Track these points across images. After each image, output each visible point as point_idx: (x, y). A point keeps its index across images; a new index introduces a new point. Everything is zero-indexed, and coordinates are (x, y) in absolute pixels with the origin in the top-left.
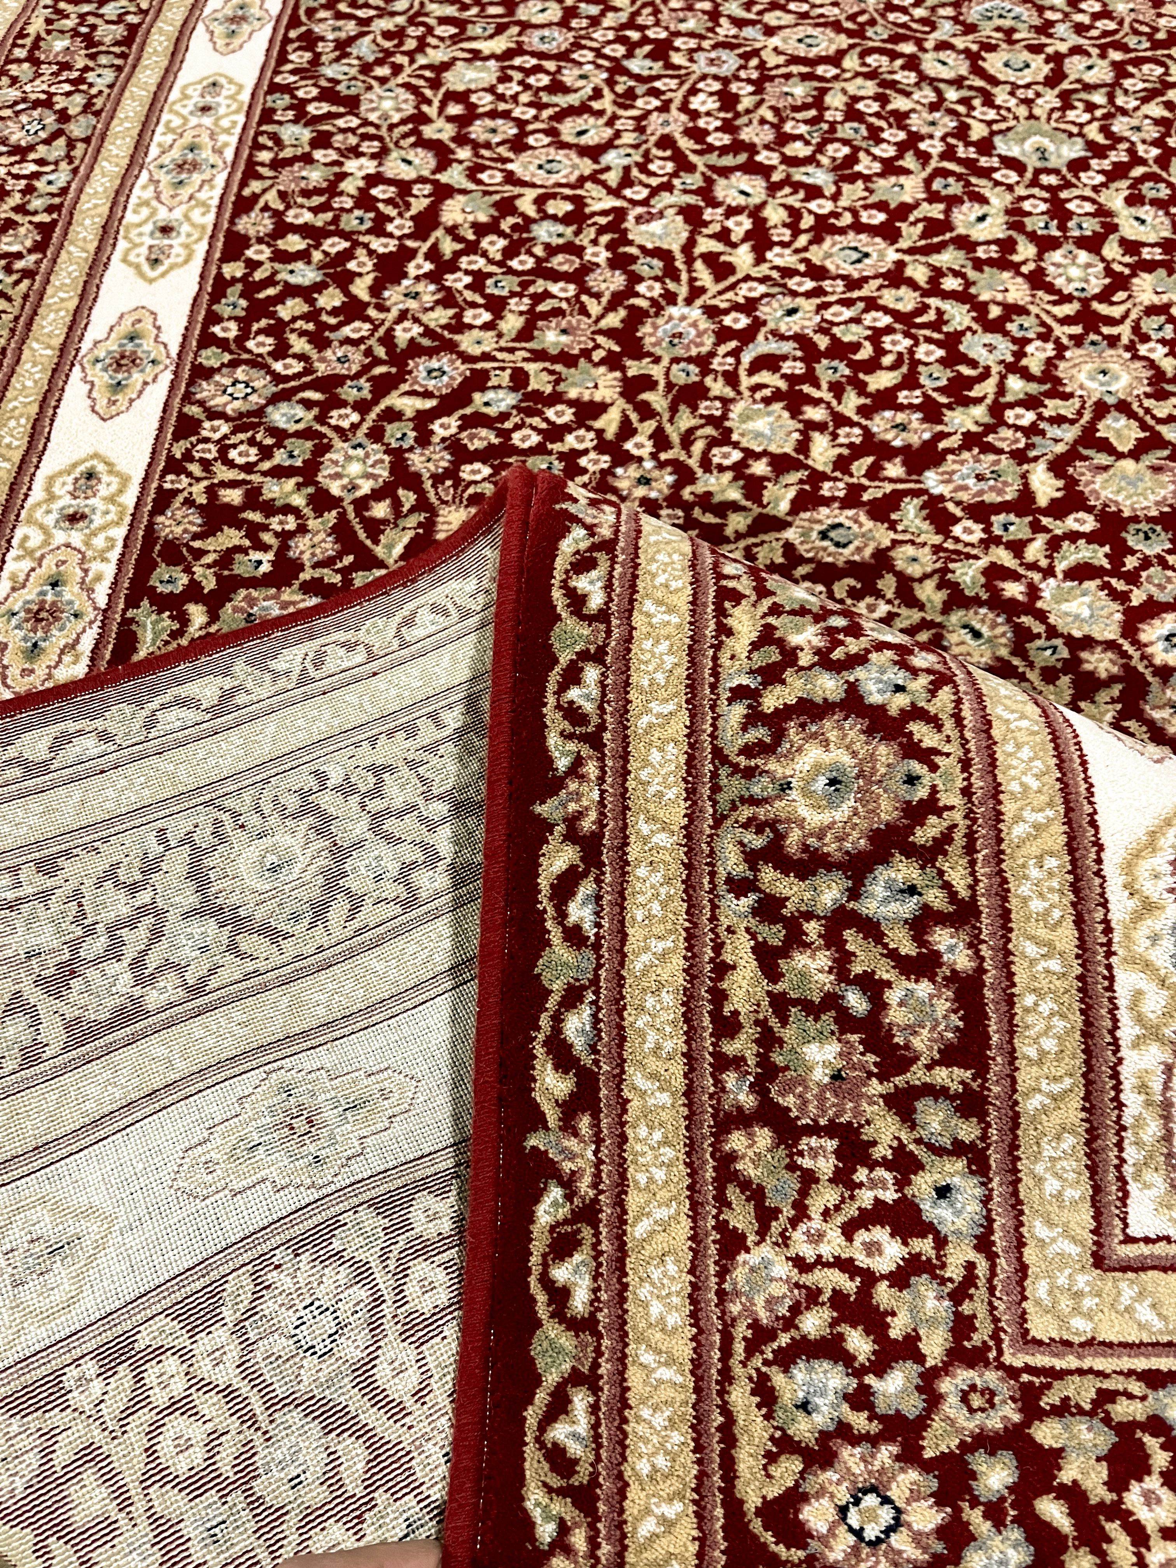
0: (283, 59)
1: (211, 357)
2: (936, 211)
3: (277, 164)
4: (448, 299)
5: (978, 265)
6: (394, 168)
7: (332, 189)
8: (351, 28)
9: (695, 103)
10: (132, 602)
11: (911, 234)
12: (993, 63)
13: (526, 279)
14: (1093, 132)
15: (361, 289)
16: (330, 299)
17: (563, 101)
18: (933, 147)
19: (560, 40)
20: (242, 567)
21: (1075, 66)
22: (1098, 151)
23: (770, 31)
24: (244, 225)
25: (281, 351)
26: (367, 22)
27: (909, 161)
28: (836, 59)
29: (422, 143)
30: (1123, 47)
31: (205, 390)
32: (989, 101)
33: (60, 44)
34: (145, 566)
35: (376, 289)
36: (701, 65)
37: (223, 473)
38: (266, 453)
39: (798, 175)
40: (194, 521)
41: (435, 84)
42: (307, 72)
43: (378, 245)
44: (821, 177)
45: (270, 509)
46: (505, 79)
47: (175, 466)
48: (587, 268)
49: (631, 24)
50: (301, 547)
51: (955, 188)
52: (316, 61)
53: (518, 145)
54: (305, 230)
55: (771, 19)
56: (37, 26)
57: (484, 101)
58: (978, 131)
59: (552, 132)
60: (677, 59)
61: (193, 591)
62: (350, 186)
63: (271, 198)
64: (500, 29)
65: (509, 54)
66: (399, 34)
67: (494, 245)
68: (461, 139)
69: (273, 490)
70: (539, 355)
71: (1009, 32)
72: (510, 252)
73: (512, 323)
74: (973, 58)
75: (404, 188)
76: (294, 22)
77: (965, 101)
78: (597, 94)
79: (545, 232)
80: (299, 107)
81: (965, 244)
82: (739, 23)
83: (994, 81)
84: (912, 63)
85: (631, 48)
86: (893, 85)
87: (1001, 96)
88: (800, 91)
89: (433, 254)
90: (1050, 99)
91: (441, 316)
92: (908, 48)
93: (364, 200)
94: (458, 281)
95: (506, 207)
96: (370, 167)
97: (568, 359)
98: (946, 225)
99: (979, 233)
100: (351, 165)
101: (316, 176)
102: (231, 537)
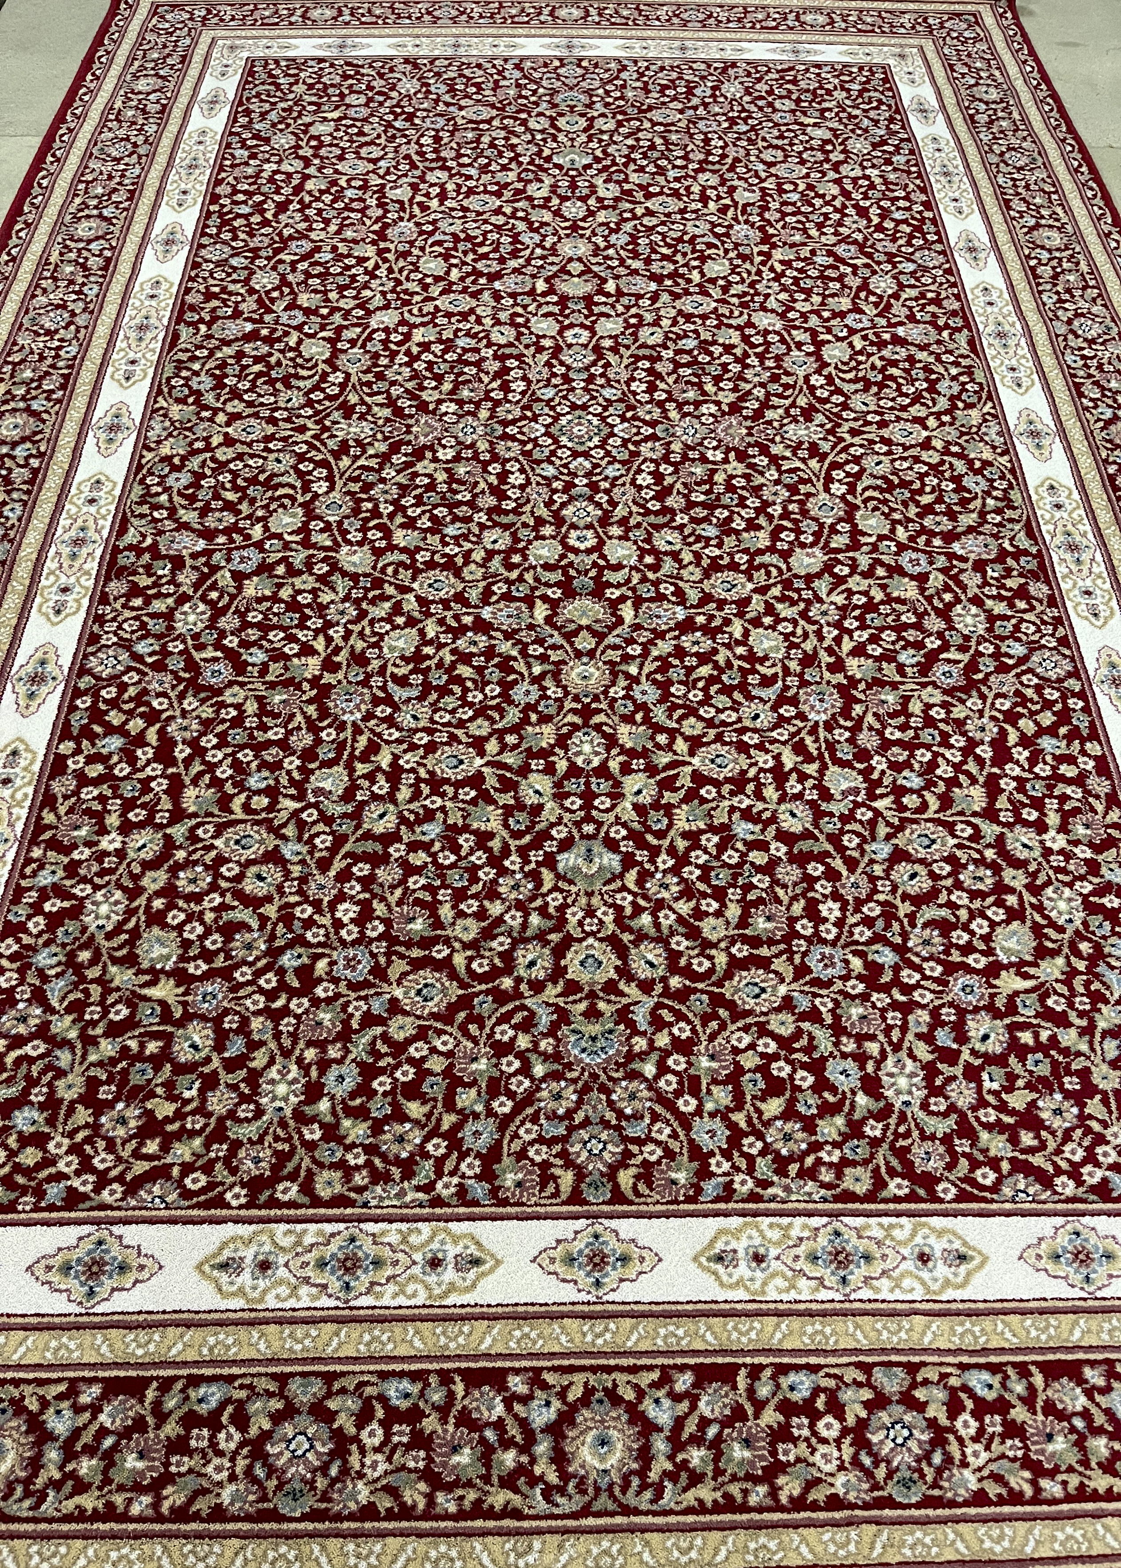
0: (235, 121)
1: (205, 241)
2: (520, 186)
3: (233, 166)
4: (306, 219)
5: (534, 207)
6: (286, 167)
7: (257, 176)
8: (267, 106)
9: (423, 141)
10: (178, 323)
11: (507, 194)
12: (561, 123)
13: (340, 211)
14: (599, 153)
15: (269, 215)
16: (256, 219)
17: (363, 139)
18: (525, 160)
19: (364, 112)
20: (220, 312)
21: (599, 123)
22: (597, 160)
23: (461, 108)
24: (218, 190)
25: (235, 238)
26: (274, 104)
27: (513, 166)
28: (489, 122)
29: (298, 157)
30: (624, 113)
31: (203, 252)
32: (555, 139)
33: (130, 113)
34: (182, 312)
35: (275, 215)
36: (428, 124)
37: (211, 282)
38: (229, 275)
39: (464, 171)
40: (201, 298)
41: (305, 132)
42: (247, 127)
43: (276, 198)
44: (473, 172)
45: (231, 294)
46: (337, 130)
47: (192, 279)
48: (367, 207)
49: (398, 105)
50: (243, 307)
51: (531, 176)
52: (251, 121)
53: (341, 158)
54: (245, 192)
55: (463, 103)
56: (118, 104)
57: (327, 139)
58: (546, 152)
59: (357, 153)
60: (417, 121)
61: (201, 321)
62: (265, 175)
63: (231, 179)
64: (337, 108)
65: (340, 119)
66: (290, 110)
67: (327, 198)
68: (315, 156)
69: (232, 287)
70: (343, 240)
71: (572, 107)
72: (334, 201)
73: (333, 228)
74: (552, 119)
75: (289, 175)
76: (241, 104)
77: (544, 140)
78: (379, 136)
79: (350, 193)
80: (243, 142)
81: (530, 199)
82: (447, 104)
83: (559, 130)
84: (524, 123)
85: (396, 116)
86: (513, 133)
87: (561, 137)
88: (470, 135)
89: (301, 202)
90: (584, 138)
91: (304, 225)
92: (523, 116)
93: (271, 180)
94: (310, 212)
95: (334, 183)
96: (275, 167)
97: (355, 242)
98: (524, 191)
99: (537, 195)
100: (266, 166)
101: (250, 171)
102: (215, 303)
